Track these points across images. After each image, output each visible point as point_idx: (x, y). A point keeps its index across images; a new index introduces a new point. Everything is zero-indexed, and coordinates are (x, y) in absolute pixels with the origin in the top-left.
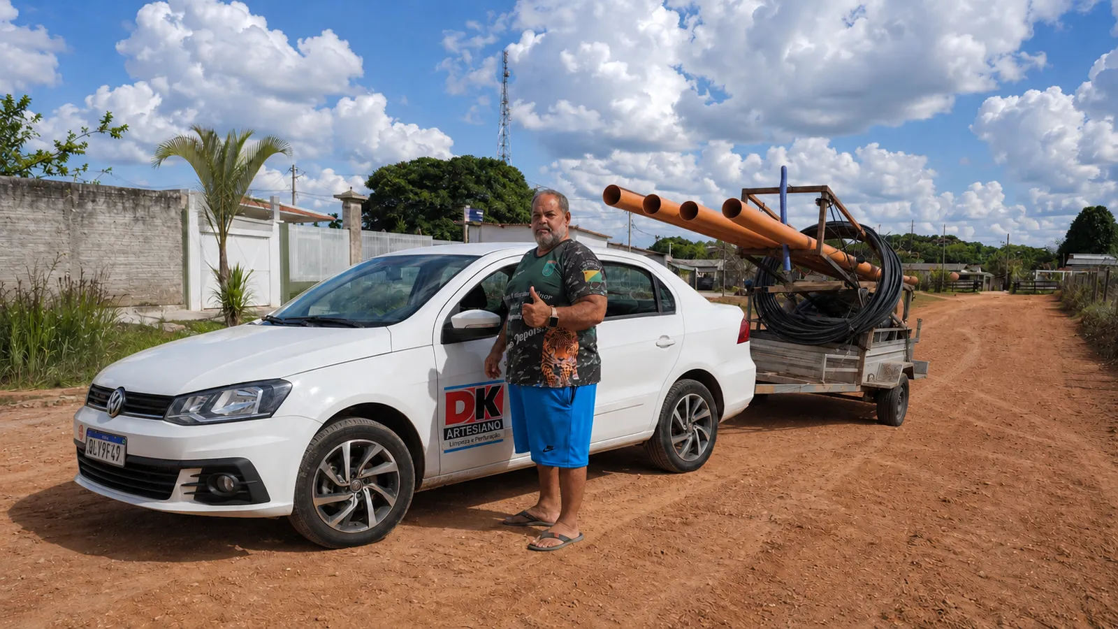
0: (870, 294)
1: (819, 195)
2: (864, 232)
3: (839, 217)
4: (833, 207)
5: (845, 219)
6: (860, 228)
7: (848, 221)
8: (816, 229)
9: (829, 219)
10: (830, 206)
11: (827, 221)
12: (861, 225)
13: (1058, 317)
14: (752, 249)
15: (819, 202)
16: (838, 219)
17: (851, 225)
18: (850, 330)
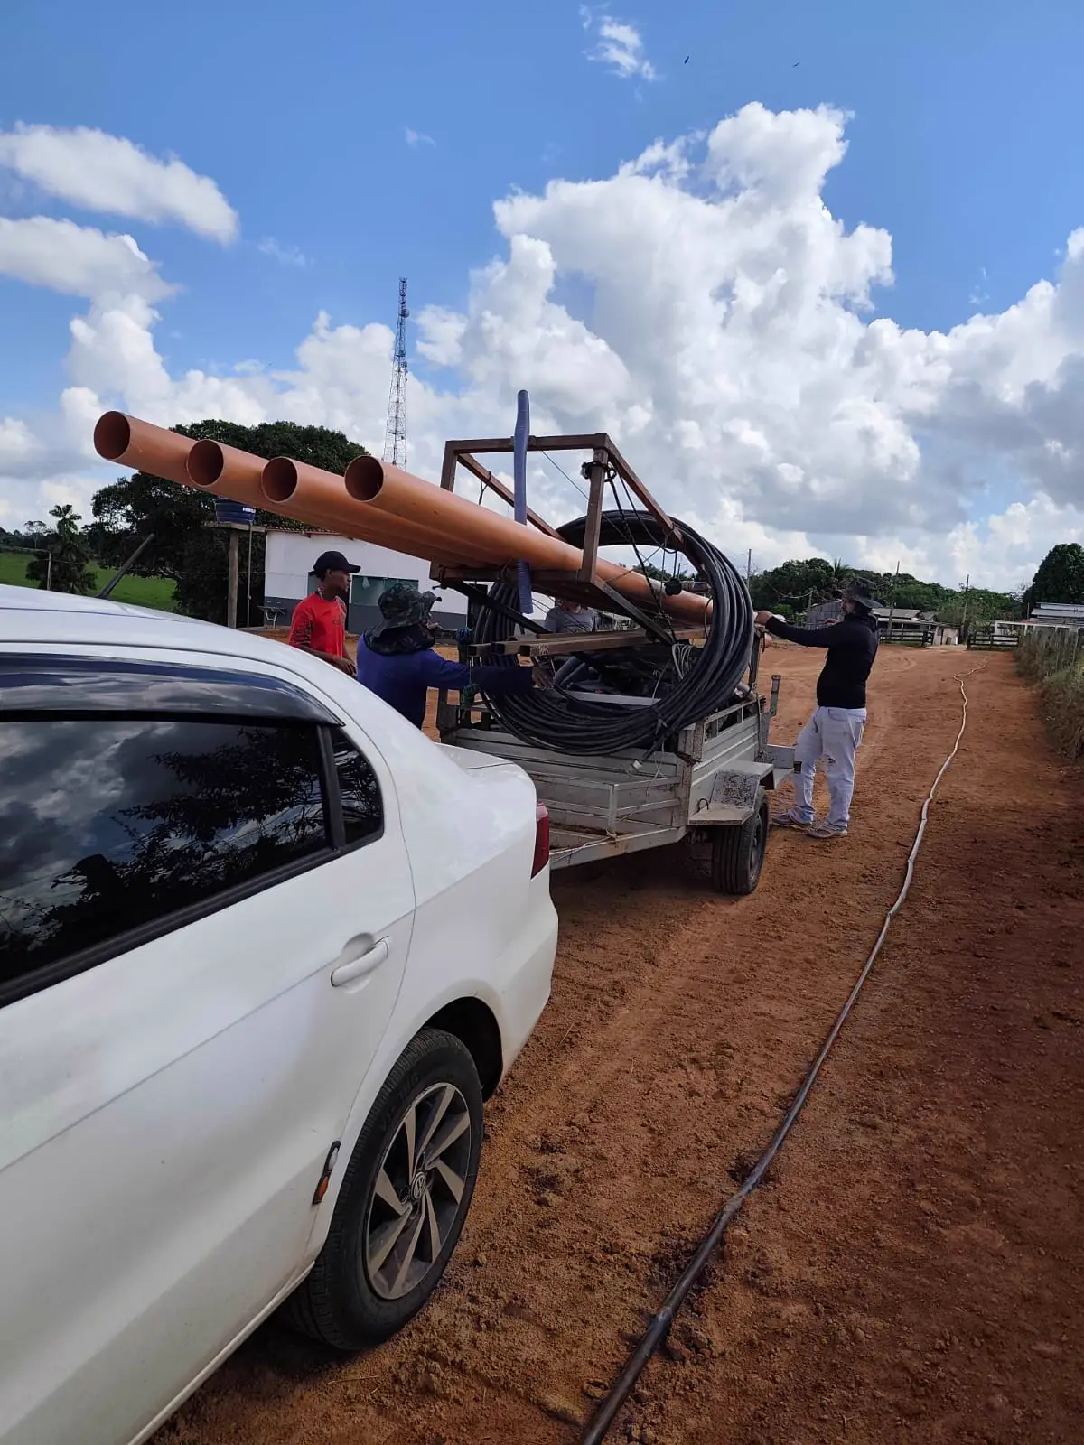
0: (696, 651)
1: (588, 456)
2: (677, 533)
3: (631, 503)
4: (617, 480)
5: (641, 507)
6: (670, 523)
7: (646, 509)
8: (582, 526)
9: (608, 505)
10: (610, 480)
11: (604, 509)
12: (672, 519)
13: (1008, 684)
14: (462, 568)
15: (588, 470)
16: (626, 506)
17: (654, 520)
18: (659, 726)
